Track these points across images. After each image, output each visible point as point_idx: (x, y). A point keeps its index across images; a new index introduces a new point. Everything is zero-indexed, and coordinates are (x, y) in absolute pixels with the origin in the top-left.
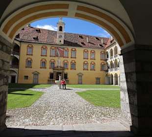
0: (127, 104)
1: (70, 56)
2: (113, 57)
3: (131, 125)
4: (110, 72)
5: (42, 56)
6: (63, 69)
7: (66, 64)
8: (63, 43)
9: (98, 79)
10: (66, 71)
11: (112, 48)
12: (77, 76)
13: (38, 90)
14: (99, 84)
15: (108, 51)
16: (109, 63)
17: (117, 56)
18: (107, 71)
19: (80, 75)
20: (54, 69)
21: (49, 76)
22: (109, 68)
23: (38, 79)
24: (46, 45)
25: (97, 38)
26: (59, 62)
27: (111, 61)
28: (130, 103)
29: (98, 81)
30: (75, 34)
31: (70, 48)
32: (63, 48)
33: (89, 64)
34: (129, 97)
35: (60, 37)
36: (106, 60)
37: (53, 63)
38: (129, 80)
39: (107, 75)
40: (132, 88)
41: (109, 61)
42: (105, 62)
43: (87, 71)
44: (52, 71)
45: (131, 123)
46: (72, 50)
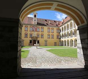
0: (82, 55)
1: (40, 31)
2: (64, 31)
3: (85, 65)
4: (62, 39)
5: (25, 31)
6: (37, 38)
7: (38, 35)
8: (36, 24)
9: (55, 43)
10: (38, 39)
11: (63, 26)
12: (44, 42)
13: (25, 49)
14: (56, 46)
15: (61, 28)
16: (61, 35)
17: (65, 31)
18: (60, 39)
19: (46, 41)
20: (32, 38)
21: (29, 42)
22: (61, 37)
23: (23, 43)
24: (27, 25)
25: (54, 21)
26: (35, 34)
27: (62, 33)
28: (83, 54)
29: (55, 44)
30: (43, 19)
31: (40, 27)
32: (37, 27)
33: (51, 35)
34: (83, 51)
35: (35, 20)
36: (60, 33)
37: (31, 35)
38: (83, 43)
39: (60, 41)
40: (85, 47)
41: (61, 34)
42: (59, 34)
43: (49, 39)
44: (31, 39)
45: (84, 64)
46: (41, 28)
